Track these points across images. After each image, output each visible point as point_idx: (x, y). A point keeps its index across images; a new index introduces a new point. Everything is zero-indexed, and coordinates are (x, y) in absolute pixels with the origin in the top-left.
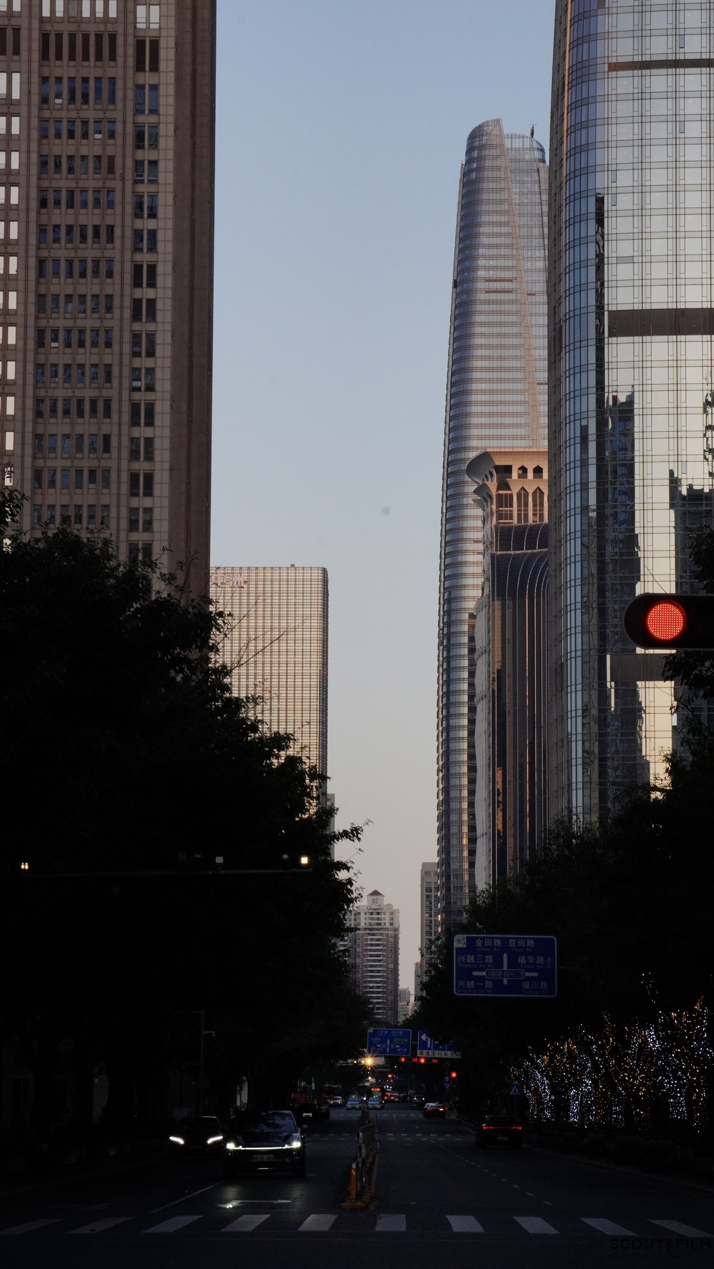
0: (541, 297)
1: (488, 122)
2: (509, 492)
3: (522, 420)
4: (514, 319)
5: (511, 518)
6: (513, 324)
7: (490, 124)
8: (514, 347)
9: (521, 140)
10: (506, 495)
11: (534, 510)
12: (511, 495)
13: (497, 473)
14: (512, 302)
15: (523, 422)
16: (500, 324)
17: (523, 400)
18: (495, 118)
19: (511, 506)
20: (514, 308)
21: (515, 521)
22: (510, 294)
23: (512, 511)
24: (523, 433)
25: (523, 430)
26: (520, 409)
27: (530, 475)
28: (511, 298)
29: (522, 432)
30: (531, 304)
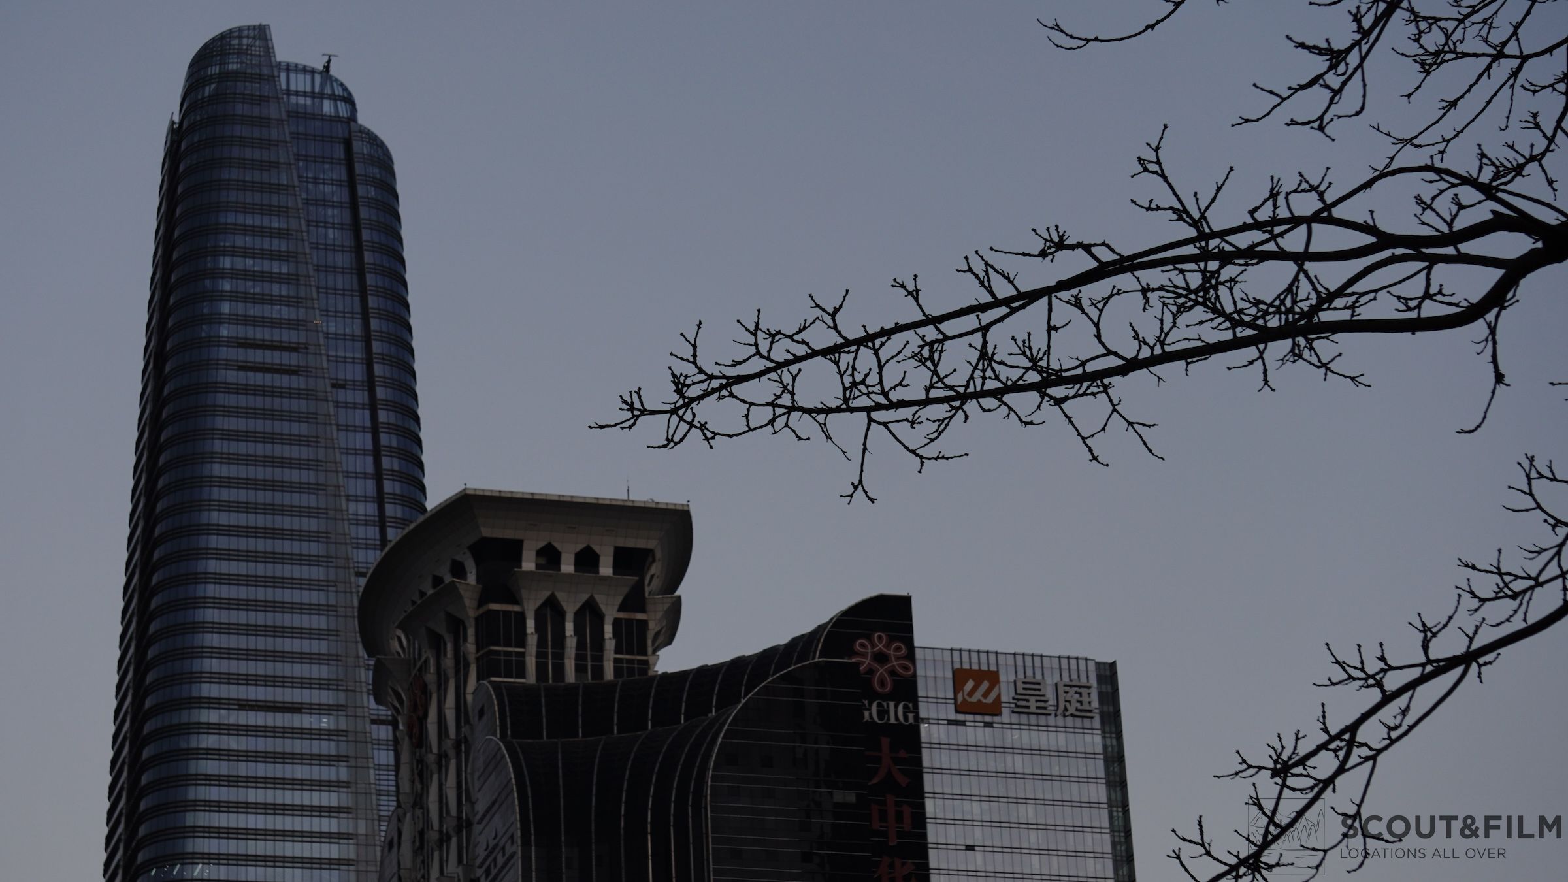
0: (358, 393)
1: (240, 29)
2: (516, 608)
3: (323, 647)
4: (302, 429)
5: (522, 673)
6: (299, 440)
7: (245, 33)
8: (301, 488)
9: (308, 77)
10: (507, 613)
11: (578, 657)
12: (521, 617)
13: (477, 564)
14: (298, 394)
15: (324, 650)
16: (271, 438)
17: (323, 602)
18: (257, 23)
19: (522, 643)
20: (302, 405)
21: (531, 678)
22: (294, 378)
23: (523, 655)
24: (324, 675)
25: (324, 668)
26: (319, 622)
27: (567, 567)
28: (295, 385)
29: (321, 671)
30: (337, 404)
